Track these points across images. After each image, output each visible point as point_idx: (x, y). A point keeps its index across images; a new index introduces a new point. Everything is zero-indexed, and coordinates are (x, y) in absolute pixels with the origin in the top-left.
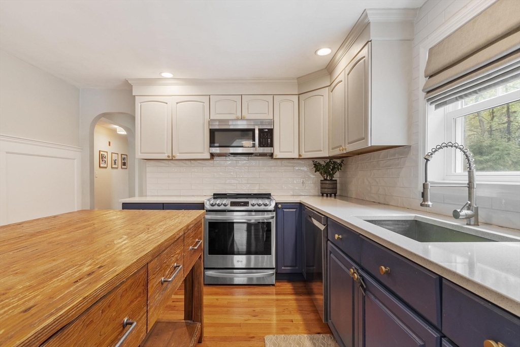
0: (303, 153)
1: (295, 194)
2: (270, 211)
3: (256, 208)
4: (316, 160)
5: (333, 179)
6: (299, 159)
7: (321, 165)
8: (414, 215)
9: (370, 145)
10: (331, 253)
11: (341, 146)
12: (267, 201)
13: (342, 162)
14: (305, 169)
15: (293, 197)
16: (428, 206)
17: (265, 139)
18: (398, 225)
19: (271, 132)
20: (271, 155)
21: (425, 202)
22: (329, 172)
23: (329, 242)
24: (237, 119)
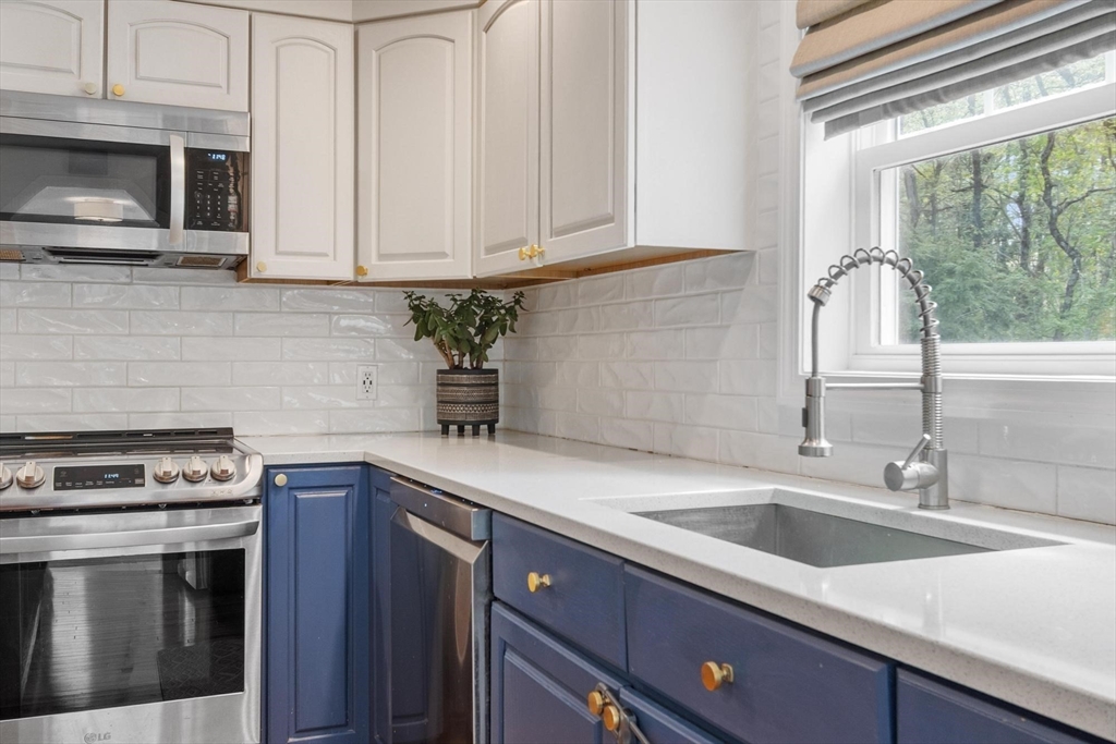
0: (374, 260)
1: (334, 430)
2: (240, 503)
3: (179, 491)
4: (418, 292)
5: (486, 366)
6: (356, 284)
7: (440, 312)
8: (772, 487)
9: (631, 244)
10: (505, 647)
11: (522, 242)
12: (226, 463)
13: (517, 302)
14: (375, 325)
15: (326, 438)
16: (819, 453)
17: (214, 195)
18: (726, 523)
19: (240, 163)
20: (239, 265)
21: (811, 440)
22: (470, 341)
23: (496, 607)
24: (86, 98)
